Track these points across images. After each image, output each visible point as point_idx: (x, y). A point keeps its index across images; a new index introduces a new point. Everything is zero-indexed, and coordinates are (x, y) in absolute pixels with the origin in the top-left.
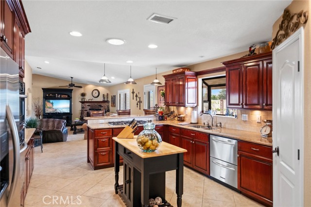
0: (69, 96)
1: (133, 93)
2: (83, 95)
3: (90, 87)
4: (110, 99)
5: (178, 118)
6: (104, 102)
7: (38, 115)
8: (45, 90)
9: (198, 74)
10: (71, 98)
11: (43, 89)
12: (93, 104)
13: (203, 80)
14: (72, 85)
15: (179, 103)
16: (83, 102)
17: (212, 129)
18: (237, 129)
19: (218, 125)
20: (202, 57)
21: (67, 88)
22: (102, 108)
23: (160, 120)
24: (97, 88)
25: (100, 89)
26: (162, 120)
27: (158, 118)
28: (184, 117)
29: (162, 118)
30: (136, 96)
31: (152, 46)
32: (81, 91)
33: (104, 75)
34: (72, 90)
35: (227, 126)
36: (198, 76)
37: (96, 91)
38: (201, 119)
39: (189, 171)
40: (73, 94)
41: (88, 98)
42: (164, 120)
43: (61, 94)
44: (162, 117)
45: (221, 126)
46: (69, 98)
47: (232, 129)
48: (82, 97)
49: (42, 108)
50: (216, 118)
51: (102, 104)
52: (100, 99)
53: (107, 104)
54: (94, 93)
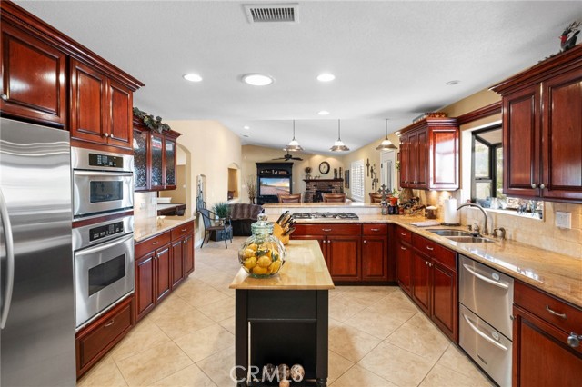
0: (288, 173)
1: (368, 165)
2: (308, 170)
3: (317, 159)
4: (343, 177)
5: (426, 211)
6: (336, 180)
7: (252, 198)
8: (259, 165)
9: (461, 122)
10: (291, 175)
11: (257, 164)
12: (321, 183)
13: (474, 133)
14: (288, 157)
15: (419, 183)
16: (307, 181)
17: (480, 241)
18: (544, 247)
19: (499, 233)
20: (454, 83)
21: (283, 161)
22: (333, 190)
23: (390, 214)
24: (327, 160)
25: (331, 161)
26: (394, 213)
27: (385, 210)
28: (436, 211)
29: (394, 210)
30: (372, 171)
31: (326, 77)
32: (306, 164)
33: (294, 139)
34: (292, 164)
35: (520, 237)
36: (461, 127)
37: (325, 165)
38: (466, 216)
39: (422, 322)
40: (293, 169)
41: (315, 174)
42: (398, 214)
43: (278, 170)
44: (394, 208)
45: (503, 236)
46: (289, 176)
47: (531, 247)
48: (306, 174)
49: (256, 188)
50: (496, 217)
51: (334, 184)
52: (331, 176)
53: (339, 183)
54: (322, 167)
